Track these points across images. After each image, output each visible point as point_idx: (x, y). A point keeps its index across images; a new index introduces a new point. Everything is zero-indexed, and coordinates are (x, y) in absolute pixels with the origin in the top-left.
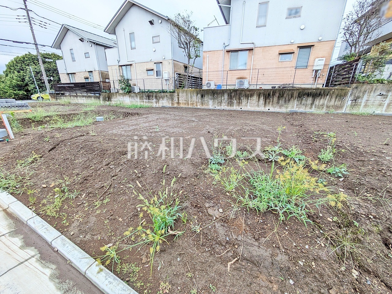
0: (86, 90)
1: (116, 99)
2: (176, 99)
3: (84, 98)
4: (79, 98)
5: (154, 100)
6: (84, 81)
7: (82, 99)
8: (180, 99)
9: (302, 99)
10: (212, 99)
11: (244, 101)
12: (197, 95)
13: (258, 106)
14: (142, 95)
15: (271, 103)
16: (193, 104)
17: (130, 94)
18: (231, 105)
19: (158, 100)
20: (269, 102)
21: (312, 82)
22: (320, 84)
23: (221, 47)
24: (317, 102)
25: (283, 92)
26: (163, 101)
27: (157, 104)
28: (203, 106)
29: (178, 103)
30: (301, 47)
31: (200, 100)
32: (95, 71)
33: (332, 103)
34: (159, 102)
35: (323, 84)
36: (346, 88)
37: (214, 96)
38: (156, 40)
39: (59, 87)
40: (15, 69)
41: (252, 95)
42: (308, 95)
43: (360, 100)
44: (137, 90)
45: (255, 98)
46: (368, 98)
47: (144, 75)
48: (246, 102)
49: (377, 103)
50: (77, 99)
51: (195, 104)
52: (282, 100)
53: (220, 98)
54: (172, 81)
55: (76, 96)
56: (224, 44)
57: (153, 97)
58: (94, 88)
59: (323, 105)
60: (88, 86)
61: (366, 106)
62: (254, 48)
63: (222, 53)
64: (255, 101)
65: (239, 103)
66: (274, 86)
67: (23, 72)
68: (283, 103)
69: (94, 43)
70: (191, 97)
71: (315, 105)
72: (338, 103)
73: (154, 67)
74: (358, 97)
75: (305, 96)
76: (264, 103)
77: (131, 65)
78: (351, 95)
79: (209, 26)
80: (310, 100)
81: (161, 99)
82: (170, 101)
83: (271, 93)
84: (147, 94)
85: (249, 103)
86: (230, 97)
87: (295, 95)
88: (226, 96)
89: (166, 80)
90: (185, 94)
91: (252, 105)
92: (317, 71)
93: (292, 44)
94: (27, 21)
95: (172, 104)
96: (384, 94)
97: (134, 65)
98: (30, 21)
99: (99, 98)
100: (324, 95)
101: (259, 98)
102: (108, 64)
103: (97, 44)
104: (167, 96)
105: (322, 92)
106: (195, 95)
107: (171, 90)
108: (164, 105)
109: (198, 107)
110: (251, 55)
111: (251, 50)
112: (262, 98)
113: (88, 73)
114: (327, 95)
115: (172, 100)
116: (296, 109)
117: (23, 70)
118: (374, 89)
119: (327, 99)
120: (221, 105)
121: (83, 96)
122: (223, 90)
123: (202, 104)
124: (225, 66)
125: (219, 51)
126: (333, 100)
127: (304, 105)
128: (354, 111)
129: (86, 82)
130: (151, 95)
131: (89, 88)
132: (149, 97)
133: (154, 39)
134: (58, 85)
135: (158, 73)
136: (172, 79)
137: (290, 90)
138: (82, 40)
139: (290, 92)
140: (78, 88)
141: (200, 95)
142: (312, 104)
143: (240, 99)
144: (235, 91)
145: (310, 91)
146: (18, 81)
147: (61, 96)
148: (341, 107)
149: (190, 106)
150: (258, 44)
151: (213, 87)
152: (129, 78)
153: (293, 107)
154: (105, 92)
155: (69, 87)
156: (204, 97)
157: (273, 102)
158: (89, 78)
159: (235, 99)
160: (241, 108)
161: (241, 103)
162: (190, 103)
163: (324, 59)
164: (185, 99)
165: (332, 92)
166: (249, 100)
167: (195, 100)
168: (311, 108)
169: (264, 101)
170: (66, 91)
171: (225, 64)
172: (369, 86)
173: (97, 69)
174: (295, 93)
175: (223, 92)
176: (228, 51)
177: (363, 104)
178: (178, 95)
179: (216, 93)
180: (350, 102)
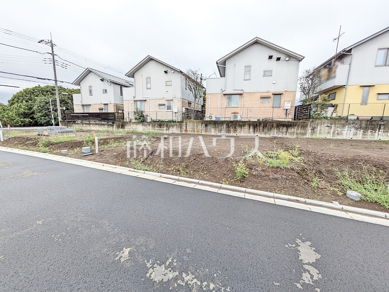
0: (100, 119)
1: (129, 127)
2: (184, 127)
3: (97, 126)
4: (91, 125)
5: (165, 128)
6: (98, 111)
7: (95, 126)
8: (187, 127)
9: (280, 129)
10: (213, 128)
11: (239, 129)
12: (202, 125)
13: (249, 133)
14: (154, 124)
15: (258, 131)
16: (198, 131)
17: (143, 123)
18: (229, 132)
19: (169, 128)
20: (257, 130)
21: (284, 117)
22: (290, 118)
23: (220, 92)
24: (289, 130)
25: (266, 124)
26: (173, 129)
27: (168, 131)
28: (206, 132)
29: (186, 130)
30: (274, 94)
31: (204, 129)
32: (110, 103)
33: (299, 131)
34: (170, 130)
35: (292, 119)
36: (306, 121)
37: (215, 126)
38: (168, 83)
39: (73, 116)
40: (24, 99)
41: (244, 125)
42: (283, 125)
43: (316, 130)
44: (149, 120)
45: (247, 127)
46: (321, 128)
47: (157, 109)
48: (240, 130)
49: (326, 131)
50: (89, 126)
51: (200, 131)
52: (266, 129)
53: (220, 127)
54: (180, 114)
55: (88, 124)
56: (222, 89)
57: (164, 126)
58: (108, 117)
59: (294, 132)
60: (103, 116)
61: (320, 133)
62: (243, 93)
63: (220, 96)
64: (247, 129)
65: (235, 131)
66: (259, 119)
67: (31, 101)
68: (267, 131)
69: (113, 83)
70: (197, 126)
71: (289, 132)
72: (303, 131)
73: (166, 103)
74: (315, 128)
75: (282, 127)
76: (253, 131)
77: (146, 100)
78: (310, 126)
79: (210, 77)
80: (285, 129)
81: (172, 127)
82: (179, 129)
83: (258, 124)
84: (159, 123)
85: (242, 131)
86: (228, 126)
87: (274, 126)
88: (225, 126)
89: (175, 113)
90: (192, 124)
91: (245, 132)
92: (287, 110)
93: (269, 92)
94: (52, 62)
95: (181, 131)
96: (329, 126)
97: (148, 100)
98: (54, 62)
99: (113, 126)
100: (294, 126)
101: (249, 127)
102: (124, 99)
103: (116, 84)
104: (176, 125)
105: (292, 124)
106: (200, 124)
107: (179, 121)
108: (174, 132)
109: (203, 133)
110: (241, 97)
111: (241, 94)
112: (252, 127)
113: (103, 105)
114: (295, 126)
115: (181, 128)
116: (276, 135)
117: (32, 100)
118: (323, 123)
119: (296, 129)
120: (221, 132)
121: (96, 124)
122: (222, 121)
123: (206, 131)
124: (222, 104)
125: (218, 94)
126: (300, 129)
127: (281, 132)
128: (314, 137)
129: (100, 112)
130: (163, 124)
131: (103, 117)
132: (160, 126)
133: (167, 83)
134: (72, 115)
135: (169, 108)
136: (180, 112)
137: (270, 122)
138: (102, 80)
139: (271, 124)
140: (92, 117)
141: (204, 125)
142: (287, 132)
143: (235, 128)
144: (232, 122)
145: (284, 123)
146: (25, 110)
147: (73, 124)
148: (305, 134)
149: (195, 133)
150: (245, 91)
151: (214, 119)
152: (143, 110)
153: (274, 134)
154: (119, 121)
155: (83, 116)
156: (207, 126)
157: (259, 130)
158: (104, 109)
159: (231, 127)
160: (237, 135)
161: (237, 131)
162: (196, 131)
163: (290, 102)
164: (192, 127)
165: (298, 124)
166: (242, 129)
167: (200, 128)
168: (286, 134)
169: (253, 130)
170: (79, 119)
171: (222, 103)
172: (320, 121)
173: (113, 102)
174: (274, 124)
175: (222, 123)
176: (225, 95)
177: (318, 132)
178: (186, 125)
179: (216, 123)
180: (310, 131)
